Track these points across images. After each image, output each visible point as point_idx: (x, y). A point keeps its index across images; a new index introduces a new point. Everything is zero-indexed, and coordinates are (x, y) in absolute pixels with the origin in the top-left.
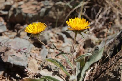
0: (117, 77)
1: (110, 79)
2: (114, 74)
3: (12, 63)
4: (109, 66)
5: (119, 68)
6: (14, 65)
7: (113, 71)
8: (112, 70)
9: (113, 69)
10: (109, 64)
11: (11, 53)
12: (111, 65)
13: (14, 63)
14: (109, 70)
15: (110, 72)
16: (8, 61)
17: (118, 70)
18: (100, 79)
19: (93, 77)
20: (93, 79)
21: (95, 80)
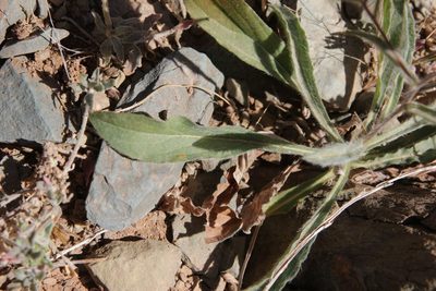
18: (424, 249)
19: (423, 207)
20: (413, 214)
21: (411, 230)
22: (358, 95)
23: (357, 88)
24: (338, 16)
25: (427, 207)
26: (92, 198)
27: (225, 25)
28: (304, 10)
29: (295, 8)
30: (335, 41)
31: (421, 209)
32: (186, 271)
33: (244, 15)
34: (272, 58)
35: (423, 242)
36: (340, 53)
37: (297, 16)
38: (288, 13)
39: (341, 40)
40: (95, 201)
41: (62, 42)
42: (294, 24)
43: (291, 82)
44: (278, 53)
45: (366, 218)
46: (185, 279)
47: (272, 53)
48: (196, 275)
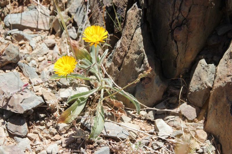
0: (141, 55)
1: (136, 61)
2: (137, 54)
3: (30, 108)
4: (127, 49)
5: (139, 46)
6: (33, 109)
7: (135, 52)
8: (133, 52)
9: (134, 50)
10: (125, 46)
11: (18, 99)
12: (128, 47)
13: (32, 107)
14: (131, 53)
15: (133, 54)
16: (25, 110)
17: (139, 48)
18: (127, 65)
19: (115, 67)
20: (117, 69)
21: (121, 69)
22: (86, 85)
23: (84, 85)
24: (68, 89)
25: (115, 66)
26: (123, 137)
27: (75, 113)
28: (68, 96)
29: (68, 98)
30: (74, 89)
31: (116, 67)
32: (132, 122)
33: (73, 107)
34: (81, 102)
35: (125, 66)
36: (77, 88)
37: (70, 97)
38: (69, 99)
39: (74, 88)
40: (123, 136)
41: (84, 149)
42: (72, 97)
43: (87, 98)
44: (80, 101)
45: (118, 80)
46: (134, 122)
47: (80, 102)
48: (132, 120)
